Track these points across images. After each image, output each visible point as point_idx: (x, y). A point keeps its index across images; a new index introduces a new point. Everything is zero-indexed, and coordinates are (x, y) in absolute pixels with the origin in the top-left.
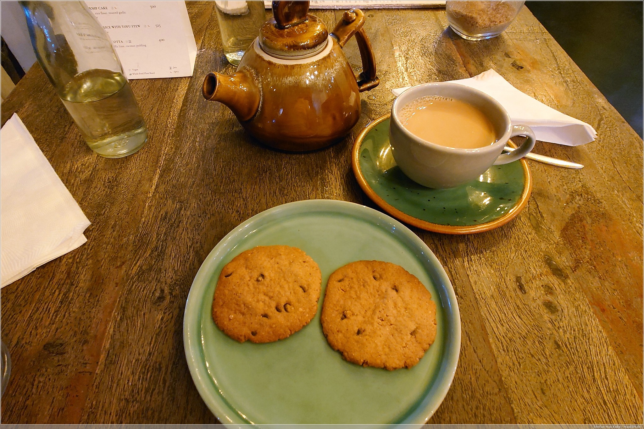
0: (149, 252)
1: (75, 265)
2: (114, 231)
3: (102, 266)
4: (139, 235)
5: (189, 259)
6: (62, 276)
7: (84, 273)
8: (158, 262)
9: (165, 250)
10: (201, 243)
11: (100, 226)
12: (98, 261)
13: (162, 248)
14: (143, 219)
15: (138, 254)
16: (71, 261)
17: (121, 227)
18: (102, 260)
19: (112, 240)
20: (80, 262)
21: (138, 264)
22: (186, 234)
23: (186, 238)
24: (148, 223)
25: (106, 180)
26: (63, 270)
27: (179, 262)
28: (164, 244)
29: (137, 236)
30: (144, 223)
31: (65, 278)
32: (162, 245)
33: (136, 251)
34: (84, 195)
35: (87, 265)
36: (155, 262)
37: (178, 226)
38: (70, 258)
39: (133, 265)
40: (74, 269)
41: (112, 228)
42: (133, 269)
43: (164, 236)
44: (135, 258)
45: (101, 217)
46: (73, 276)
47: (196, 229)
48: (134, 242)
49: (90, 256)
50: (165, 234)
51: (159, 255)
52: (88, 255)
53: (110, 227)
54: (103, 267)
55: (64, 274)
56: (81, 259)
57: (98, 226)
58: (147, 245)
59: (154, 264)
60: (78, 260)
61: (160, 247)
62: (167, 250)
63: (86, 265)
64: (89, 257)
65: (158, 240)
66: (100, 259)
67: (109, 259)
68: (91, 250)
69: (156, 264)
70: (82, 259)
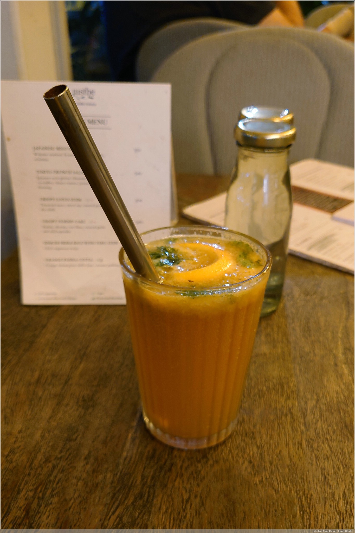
0: (131, 499)
1: (36, 500)
2: (87, 463)
3: (70, 508)
4: (119, 474)
5: (185, 517)
6: (19, 513)
7: (47, 514)
8: (144, 514)
9: (153, 500)
10: (201, 497)
11: (70, 455)
12: (65, 500)
13: (149, 496)
14: (125, 454)
15: (117, 499)
16: (31, 494)
17: (96, 459)
18: (71, 499)
19: (84, 475)
20: (43, 497)
21: (117, 513)
22: (181, 482)
23: (181, 487)
24: (130, 460)
26: (21, 505)
27: (172, 518)
28: (152, 491)
29: (117, 474)
30: (125, 459)
31: (23, 516)
32: (149, 492)
33: (114, 495)
35: (51, 503)
36: (139, 514)
37: (170, 470)
38: (31, 491)
39: (110, 513)
40: (34, 505)
41: (85, 458)
42: (110, 518)
43: (151, 481)
44: (114, 503)
45: (72, 443)
46: (32, 515)
47: (194, 477)
49: (57, 491)
50: (153, 478)
51: (144, 506)
52: (53, 490)
53: (83, 457)
54: (71, 510)
55: (22, 510)
56: (44, 494)
57: (68, 453)
58: (130, 489)
59: (138, 517)
60: (41, 495)
61: (146, 495)
62: (155, 500)
64: (54, 492)
65: (144, 485)
66: (68, 498)
67: (80, 499)
68: (57, 484)
69: (141, 516)
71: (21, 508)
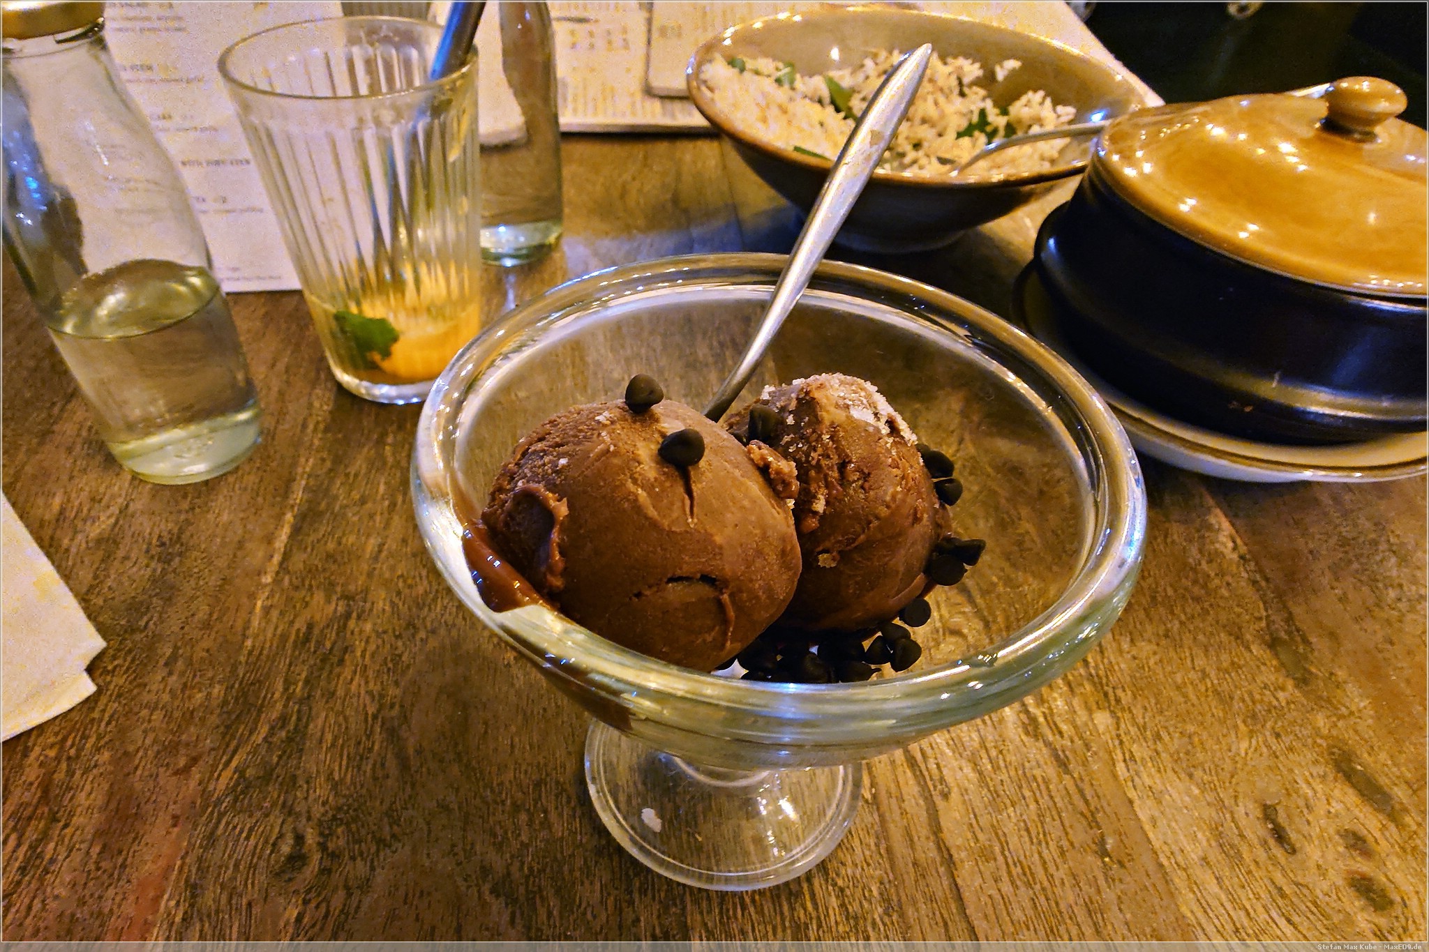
0: (264, 730)
1: (64, 765)
2: (170, 673)
3: (136, 768)
4: (237, 686)
5: (370, 750)
6: (27, 797)
7: (88, 787)
8: (289, 757)
9: (306, 726)
10: (402, 706)
11: (133, 661)
12: (126, 753)
13: (299, 719)
14: (249, 643)
15: (233, 737)
16: (52, 753)
17: (190, 662)
18: (138, 751)
19: (166, 697)
20: (78, 756)
21: (234, 764)
22: (363, 683)
23: (363, 692)
24: (261, 654)
25: (154, 541)
26: (32, 778)
27: (345, 757)
28: (305, 708)
29: (232, 687)
30: (250, 653)
31: (35, 801)
32: (299, 711)
33: (228, 727)
34: (96, 577)
35: (95, 766)
36: (280, 757)
37: (341, 662)
38: (52, 746)
39: (221, 767)
40: (60, 776)
41: (166, 664)
42: (219, 775)
43: (303, 689)
44: (228, 746)
45: (138, 637)
46: (57, 795)
47: (389, 669)
48: (225, 703)
49: (107, 739)
50: (307, 682)
51: (290, 740)
52: (99, 738)
53: (162, 662)
54: (139, 772)
55: (33, 789)
56: (79, 750)
57: (129, 659)
58: (260, 711)
59: (278, 764)
60: (73, 752)
61: (294, 718)
62: (311, 726)
63: (93, 763)
64: (102, 742)
65: (288, 699)
66: (131, 748)
67: (156, 748)
68: (108, 723)
69: (282, 763)
70: (83, 749)
71: (31, 784)
